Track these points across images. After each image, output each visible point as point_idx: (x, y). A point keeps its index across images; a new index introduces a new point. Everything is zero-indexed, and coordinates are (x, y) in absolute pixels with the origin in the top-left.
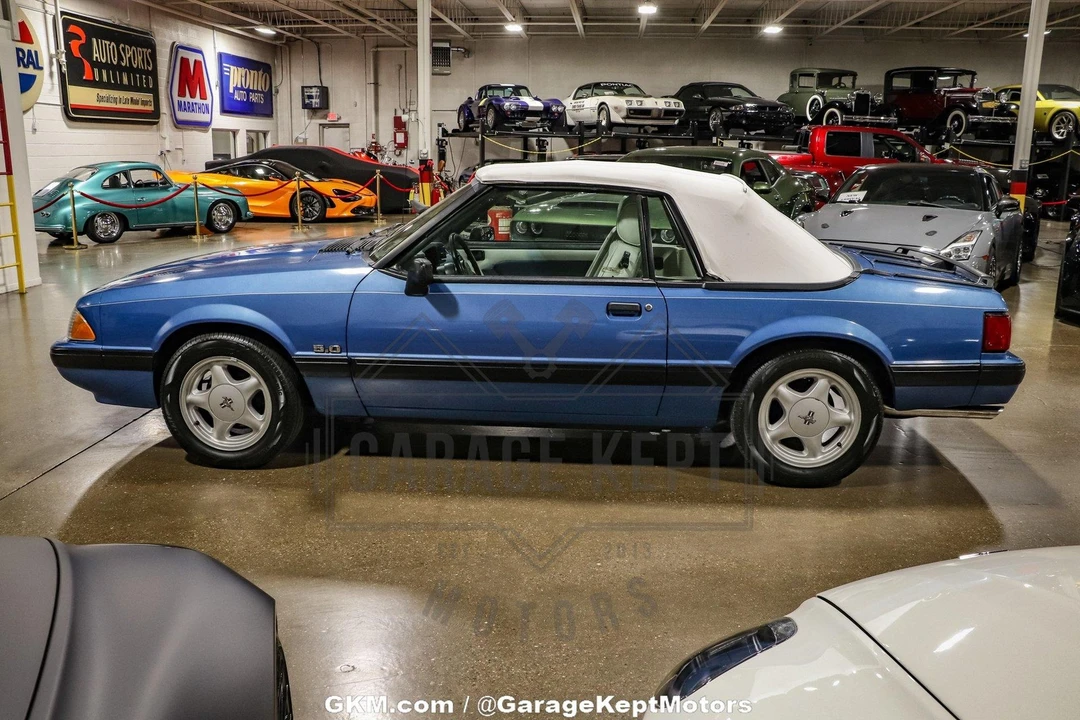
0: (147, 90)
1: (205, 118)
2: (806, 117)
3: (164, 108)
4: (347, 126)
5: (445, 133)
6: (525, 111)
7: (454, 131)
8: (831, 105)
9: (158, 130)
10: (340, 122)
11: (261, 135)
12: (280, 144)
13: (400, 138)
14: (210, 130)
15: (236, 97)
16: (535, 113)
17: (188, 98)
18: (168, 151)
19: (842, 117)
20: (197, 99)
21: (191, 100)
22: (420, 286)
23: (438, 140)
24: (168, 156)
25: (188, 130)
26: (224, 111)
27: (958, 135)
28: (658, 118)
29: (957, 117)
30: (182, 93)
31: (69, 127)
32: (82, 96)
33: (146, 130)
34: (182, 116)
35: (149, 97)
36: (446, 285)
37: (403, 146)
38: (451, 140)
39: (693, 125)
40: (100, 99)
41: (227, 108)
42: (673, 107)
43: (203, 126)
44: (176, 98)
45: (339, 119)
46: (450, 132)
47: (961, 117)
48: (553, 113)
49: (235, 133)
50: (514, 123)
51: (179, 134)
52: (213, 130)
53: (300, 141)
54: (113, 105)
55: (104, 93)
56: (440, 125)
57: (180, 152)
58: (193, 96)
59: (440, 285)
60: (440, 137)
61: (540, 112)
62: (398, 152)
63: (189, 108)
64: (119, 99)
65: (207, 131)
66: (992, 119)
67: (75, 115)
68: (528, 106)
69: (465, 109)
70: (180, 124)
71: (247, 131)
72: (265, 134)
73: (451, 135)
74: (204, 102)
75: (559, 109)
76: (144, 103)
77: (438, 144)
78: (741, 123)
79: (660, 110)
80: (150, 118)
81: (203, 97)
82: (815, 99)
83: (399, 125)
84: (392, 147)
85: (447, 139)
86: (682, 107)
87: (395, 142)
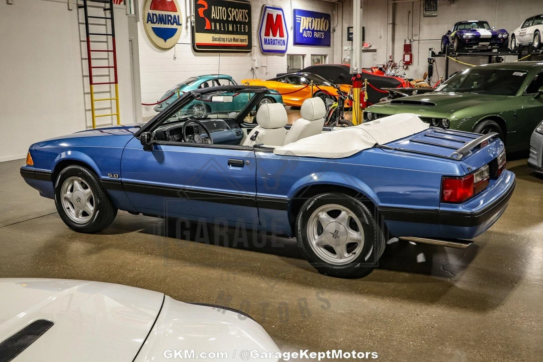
0: (244, 33)
1: (283, 48)
3: (255, 42)
4: (375, 51)
5: (433, 54)
6: (478, 39)
7: (440, 53)
9: (251, 56)
10: (371, 48)
11: (323, 57)
12: (335, 63)
13: (407, 58)
14: (286, 55)
15: (304, 35)
16: (486, 39)
17: (271, 37)
18: (256, 68)
20: (278, 37)
21: (273, 38)
22: (149, 146)
23: (429, 59)
24: (257, 72)
25: (271, 55)
26: (296, 43)
30: (267, 34)
31: (195, 55)
32: (204, 38)
33: (243, 56)
34: (266, 47)
35: (246, 37)
36: (161, 146)
37: (408, 64)
38: (437, 59)
40: (214, 39)
41: (297, 42)
43: (282, 52)
44: (263, 37)
45: (370, 46)
46: (437, 54)
48: (500, 39)
49: (304, 56)
50: (472, 47)
51: (265, 58)
52: (288, 55)
53: (347, 60)
54: (222, 43)
55: (217, 36)
56: (430, 49)
57: (265, 68)
58: (274, 35)
59: (158, 146)
60: (431, 57)
61: (490, 39)
62: (405, 67)
63: (272, 42)
64: (226, 39)
65: (284, 56)
67: (199, 49)
68: (480, 35)
69: (445, 39)
70: (265, 52)
71: (312, 55)
72: (325, 56)
73: (437, 56)
74: (282, 39)
75: (504, 36)
76: (242, 40)
77: (429, 62)
80: (246, 49)
81: (282, 35)
83: (408, 49)
84: (402, 64)
85: (434, 58)
87: (404, 61)
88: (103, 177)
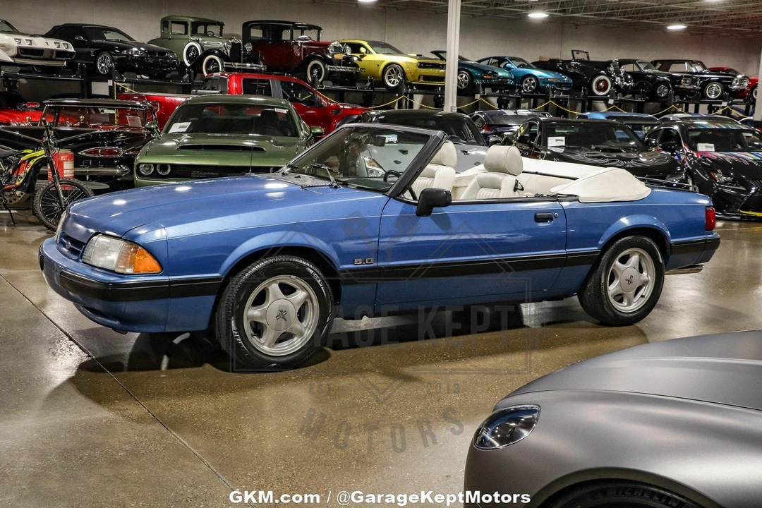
2: (183, 63)
8: (210, 52)
19: (222, 64)
27: (320, 80)
28: (50, 59)
29: (316, 66)
39: (81, 66)
42: (63, 48)
47: (319, 66)
66: (342, 69)
78: (135, 67)
79: (52, 51)
82: (192, 46)
86: (72, 50)
88: (342, 267)
